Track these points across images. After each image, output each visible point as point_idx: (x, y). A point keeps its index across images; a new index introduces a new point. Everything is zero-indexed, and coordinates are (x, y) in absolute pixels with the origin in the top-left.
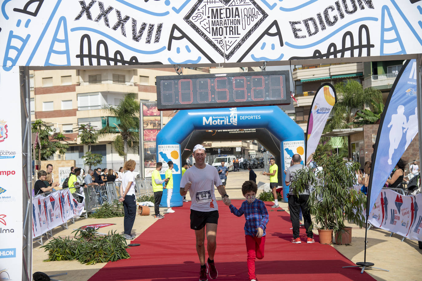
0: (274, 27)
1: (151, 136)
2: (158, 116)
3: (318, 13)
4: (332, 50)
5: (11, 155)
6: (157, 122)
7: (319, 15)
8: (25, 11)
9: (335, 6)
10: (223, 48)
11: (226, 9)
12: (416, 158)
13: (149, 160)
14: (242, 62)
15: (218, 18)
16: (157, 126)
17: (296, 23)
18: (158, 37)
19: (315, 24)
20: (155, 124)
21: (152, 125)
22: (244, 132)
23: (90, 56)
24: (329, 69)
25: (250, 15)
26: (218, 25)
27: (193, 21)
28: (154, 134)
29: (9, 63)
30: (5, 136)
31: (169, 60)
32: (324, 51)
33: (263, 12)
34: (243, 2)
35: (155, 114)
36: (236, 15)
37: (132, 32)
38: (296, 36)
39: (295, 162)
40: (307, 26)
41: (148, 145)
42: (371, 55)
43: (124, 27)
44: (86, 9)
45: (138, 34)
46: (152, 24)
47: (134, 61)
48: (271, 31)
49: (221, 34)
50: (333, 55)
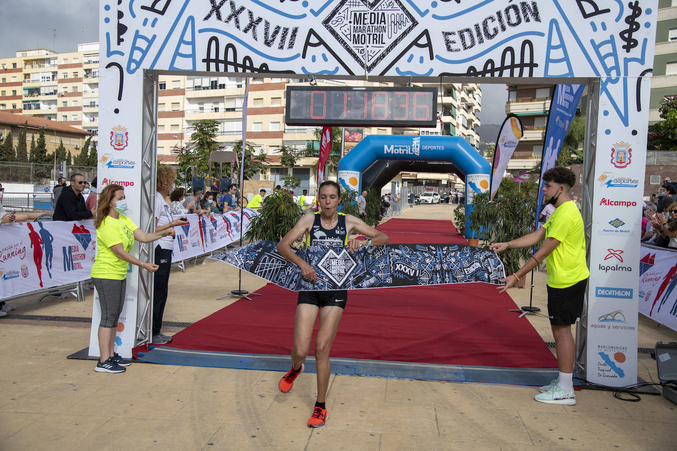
0: (425, 37)
3: (476, 23)
4: (489, 67)
5: (130, 165)
7: (477, 26)
8: (152, 9)
9: (496, 17)
10: (365, 58)
11: (371, 13)
14: (385, 75)
15: (360, 24)
17: (450, 34)
18: (292, 43)
19: (471, 36)
23: (217, 61)
25: (397, 22)
26: (360, 32)
27: (332, 26)
29: (133, 66)
30: (125, 144)
31: (303, 69)
32: (479, 68)
33: (413, 19)
34: (390, 7)
35: (357, 140)
36: (381, 21)
37: (264, 35)
38: (449, 49)
40: (462, 37)
42: (533, 76)
43: (256, 29)
44: (216, 9)
45: (270, 38)
46: (286, 27)
47: (264, 69)
48: (420, 42)
49: (363, 42)
50: (490, 74)
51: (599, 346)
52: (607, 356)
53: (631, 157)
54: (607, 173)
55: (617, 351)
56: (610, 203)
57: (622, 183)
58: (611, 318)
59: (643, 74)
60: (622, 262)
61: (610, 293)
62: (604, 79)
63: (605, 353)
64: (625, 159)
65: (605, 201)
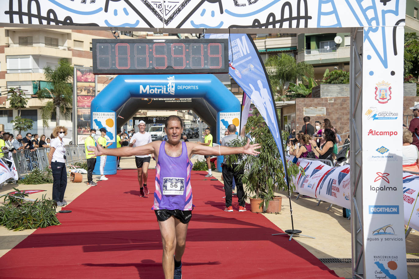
1: (85, 102)
2: (93, 82)
4: (271, 20)
6: (91, 88)
10: (163, 12)
12: (343, 131)
13: (82, 126)
14: (181, 28)
16: (91, 92)
20: (89, 90)
21: (86, 91)
22: (180, 101)
23: (20, 13)
24: (265, 42)
28: (88, 100)
31: (106, 22)
32: (263, 21)
35: (90, 80)
38: (236, 4)
39: (230, 132)
41: (81, 111)
42: (308, 27)
47: (68, 21)
50: (272, 25)
51: (375, 257)
52: (382, 265)
53: (391, 94)
54: (373, 108)
55: (390, 260)
56: (376, 133)
57: (385, 116)
58: (383, 232)
59: (397, 24)
60: (389, 183)
61: (381, 210)
62: (366, 29)
63: (381, 262)
64: (386, 96)
65: (372, 132)
